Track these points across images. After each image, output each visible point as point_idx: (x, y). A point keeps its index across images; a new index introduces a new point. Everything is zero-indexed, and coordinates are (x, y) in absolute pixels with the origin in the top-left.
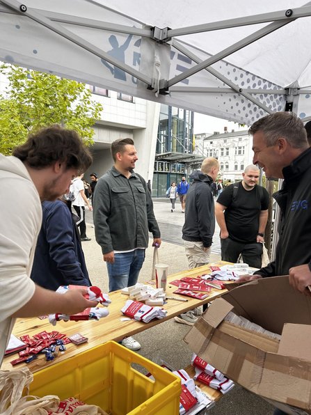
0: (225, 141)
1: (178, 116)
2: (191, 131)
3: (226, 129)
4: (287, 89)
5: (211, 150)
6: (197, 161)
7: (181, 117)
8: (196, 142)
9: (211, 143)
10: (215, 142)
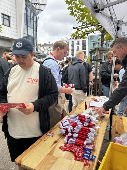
0: (49, 48)
1: (31, 35)
2: (37, 42)
3: (49, 42)
4: (119, 21)
5: (44, 51)
6: (40, 55)
7: (32, 35)
8: (39, 47)
9: (44, 48)
10: (45, 48)
